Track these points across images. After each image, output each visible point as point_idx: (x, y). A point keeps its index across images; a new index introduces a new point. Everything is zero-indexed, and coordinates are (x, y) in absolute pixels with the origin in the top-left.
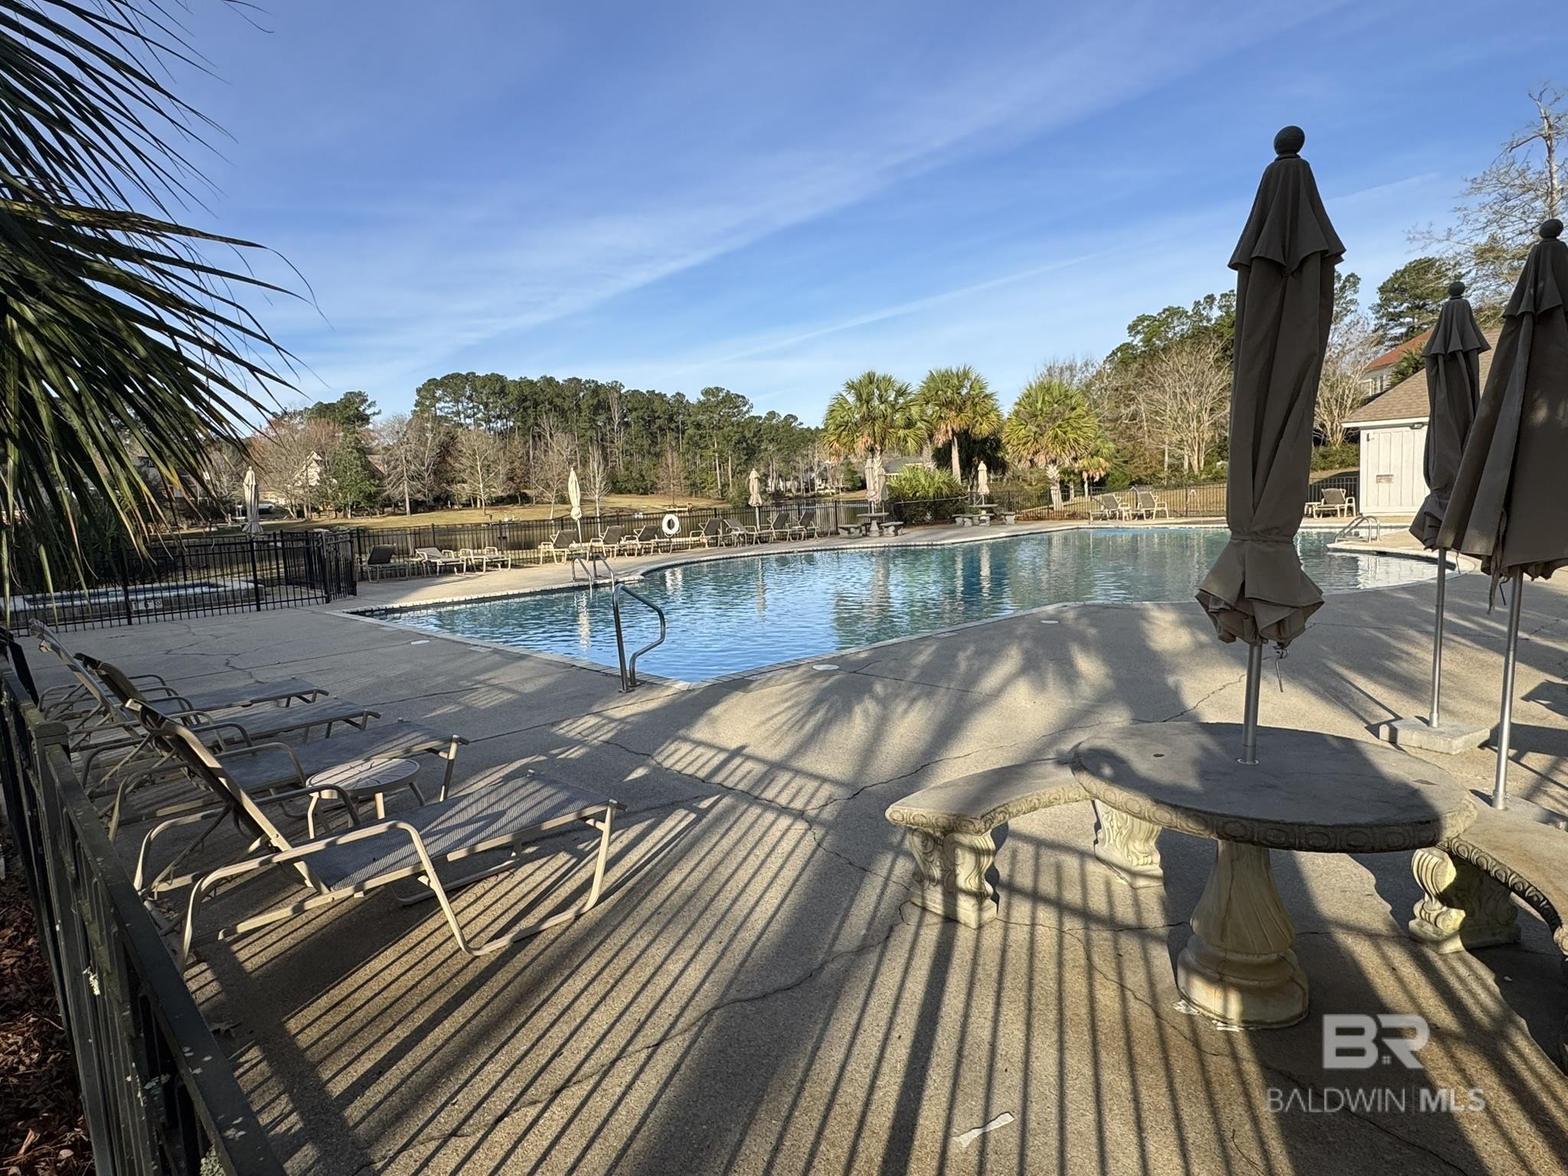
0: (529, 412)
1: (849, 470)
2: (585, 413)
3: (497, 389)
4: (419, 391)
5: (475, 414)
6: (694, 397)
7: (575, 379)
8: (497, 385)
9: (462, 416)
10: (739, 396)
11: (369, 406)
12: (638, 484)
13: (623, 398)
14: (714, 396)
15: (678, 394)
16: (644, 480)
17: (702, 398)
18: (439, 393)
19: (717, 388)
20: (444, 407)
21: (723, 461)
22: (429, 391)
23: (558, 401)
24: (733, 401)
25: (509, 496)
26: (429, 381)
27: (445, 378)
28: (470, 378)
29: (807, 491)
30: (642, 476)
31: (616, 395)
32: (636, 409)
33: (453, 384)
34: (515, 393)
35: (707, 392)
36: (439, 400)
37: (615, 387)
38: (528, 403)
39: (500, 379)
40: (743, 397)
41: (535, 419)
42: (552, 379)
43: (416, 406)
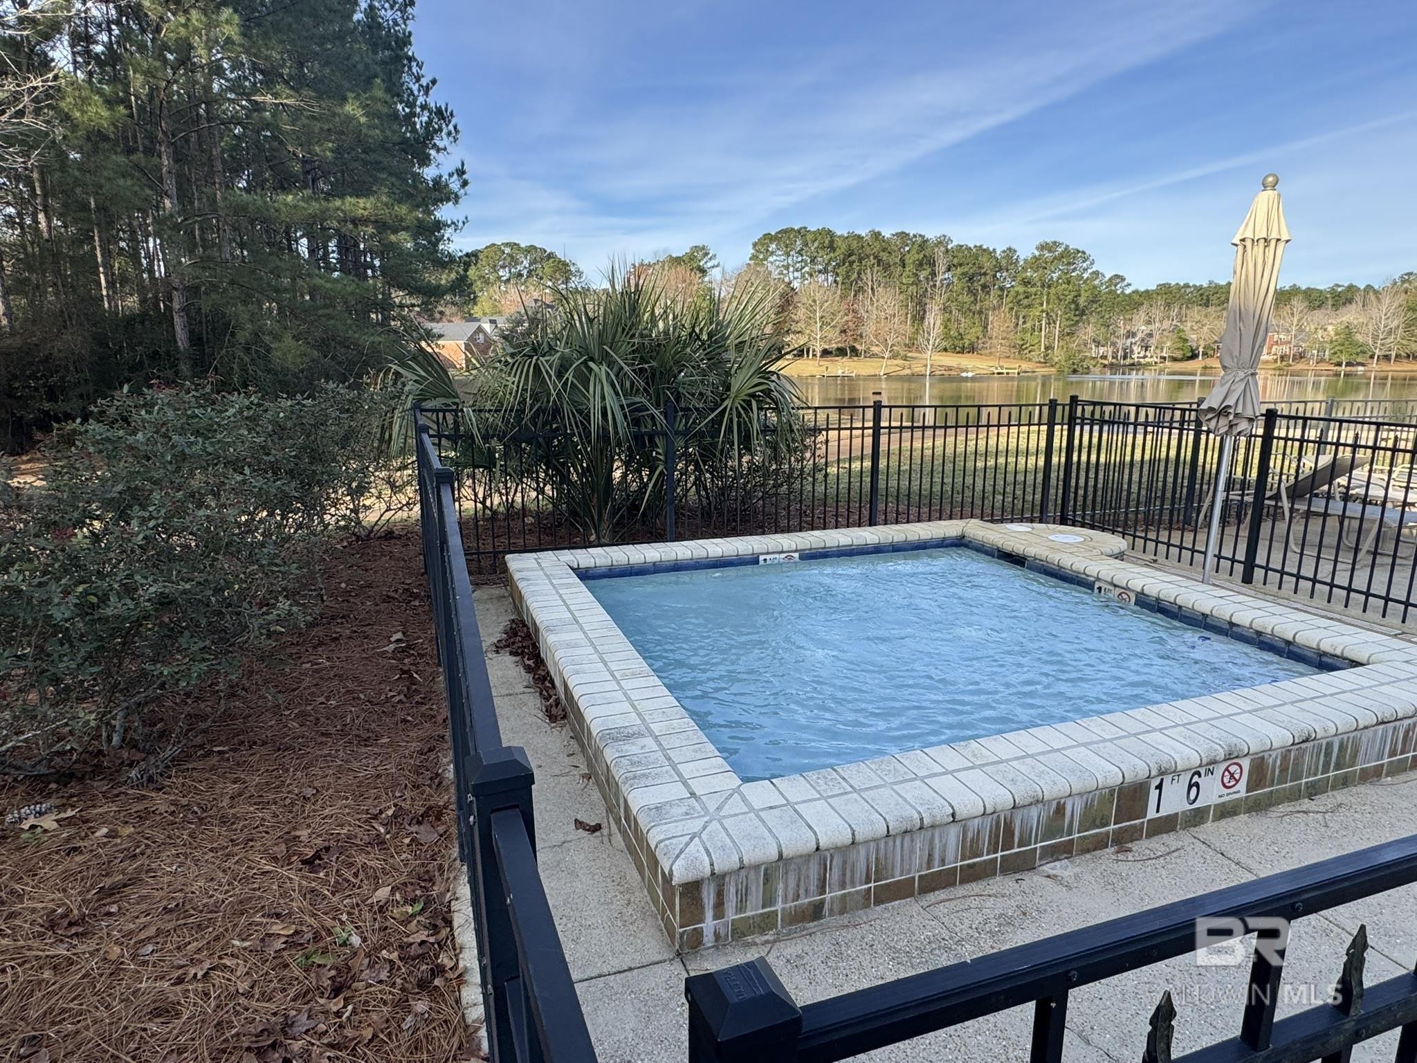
0: (854, 266)
1: (1180, 338)
2: (910, 268)
3: (827, 242)
4: (755, 245)
5: (803, 268)
6: (1026, 251)
7: (903, 233)
8: (828, 240)
9: (791, 269)
10: (1078, 251)
11: (710, 259)
12: (956, 342)
13: (950, 253)
14: (1050, 251)
15: (1010, 249)
16: (962, 339)
17: (1037, 253)
18: (773, 247)
19: (1055, 243)
20: (776, 260)
21: (1051, 321)
22: (764, 245)
23: (884, 256)
24: (1070, 256)
25: (838, 349)
26: (765, 235)
27: (780, 232)
28: (802, 232)
29: (1125, 357)
30: (960, 334)
31: (943, 249)
32: (961, 265)
33: (785, 238)
34: (842, 248)
35: (1042, 247)
36: (772, 253)
37: (942, 242)
38: (853, 258)
39: (829, 233)
40: (1084, 253)
41: (859, 274)
42: (879, 233)
43: (751, 259)
